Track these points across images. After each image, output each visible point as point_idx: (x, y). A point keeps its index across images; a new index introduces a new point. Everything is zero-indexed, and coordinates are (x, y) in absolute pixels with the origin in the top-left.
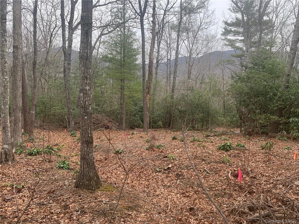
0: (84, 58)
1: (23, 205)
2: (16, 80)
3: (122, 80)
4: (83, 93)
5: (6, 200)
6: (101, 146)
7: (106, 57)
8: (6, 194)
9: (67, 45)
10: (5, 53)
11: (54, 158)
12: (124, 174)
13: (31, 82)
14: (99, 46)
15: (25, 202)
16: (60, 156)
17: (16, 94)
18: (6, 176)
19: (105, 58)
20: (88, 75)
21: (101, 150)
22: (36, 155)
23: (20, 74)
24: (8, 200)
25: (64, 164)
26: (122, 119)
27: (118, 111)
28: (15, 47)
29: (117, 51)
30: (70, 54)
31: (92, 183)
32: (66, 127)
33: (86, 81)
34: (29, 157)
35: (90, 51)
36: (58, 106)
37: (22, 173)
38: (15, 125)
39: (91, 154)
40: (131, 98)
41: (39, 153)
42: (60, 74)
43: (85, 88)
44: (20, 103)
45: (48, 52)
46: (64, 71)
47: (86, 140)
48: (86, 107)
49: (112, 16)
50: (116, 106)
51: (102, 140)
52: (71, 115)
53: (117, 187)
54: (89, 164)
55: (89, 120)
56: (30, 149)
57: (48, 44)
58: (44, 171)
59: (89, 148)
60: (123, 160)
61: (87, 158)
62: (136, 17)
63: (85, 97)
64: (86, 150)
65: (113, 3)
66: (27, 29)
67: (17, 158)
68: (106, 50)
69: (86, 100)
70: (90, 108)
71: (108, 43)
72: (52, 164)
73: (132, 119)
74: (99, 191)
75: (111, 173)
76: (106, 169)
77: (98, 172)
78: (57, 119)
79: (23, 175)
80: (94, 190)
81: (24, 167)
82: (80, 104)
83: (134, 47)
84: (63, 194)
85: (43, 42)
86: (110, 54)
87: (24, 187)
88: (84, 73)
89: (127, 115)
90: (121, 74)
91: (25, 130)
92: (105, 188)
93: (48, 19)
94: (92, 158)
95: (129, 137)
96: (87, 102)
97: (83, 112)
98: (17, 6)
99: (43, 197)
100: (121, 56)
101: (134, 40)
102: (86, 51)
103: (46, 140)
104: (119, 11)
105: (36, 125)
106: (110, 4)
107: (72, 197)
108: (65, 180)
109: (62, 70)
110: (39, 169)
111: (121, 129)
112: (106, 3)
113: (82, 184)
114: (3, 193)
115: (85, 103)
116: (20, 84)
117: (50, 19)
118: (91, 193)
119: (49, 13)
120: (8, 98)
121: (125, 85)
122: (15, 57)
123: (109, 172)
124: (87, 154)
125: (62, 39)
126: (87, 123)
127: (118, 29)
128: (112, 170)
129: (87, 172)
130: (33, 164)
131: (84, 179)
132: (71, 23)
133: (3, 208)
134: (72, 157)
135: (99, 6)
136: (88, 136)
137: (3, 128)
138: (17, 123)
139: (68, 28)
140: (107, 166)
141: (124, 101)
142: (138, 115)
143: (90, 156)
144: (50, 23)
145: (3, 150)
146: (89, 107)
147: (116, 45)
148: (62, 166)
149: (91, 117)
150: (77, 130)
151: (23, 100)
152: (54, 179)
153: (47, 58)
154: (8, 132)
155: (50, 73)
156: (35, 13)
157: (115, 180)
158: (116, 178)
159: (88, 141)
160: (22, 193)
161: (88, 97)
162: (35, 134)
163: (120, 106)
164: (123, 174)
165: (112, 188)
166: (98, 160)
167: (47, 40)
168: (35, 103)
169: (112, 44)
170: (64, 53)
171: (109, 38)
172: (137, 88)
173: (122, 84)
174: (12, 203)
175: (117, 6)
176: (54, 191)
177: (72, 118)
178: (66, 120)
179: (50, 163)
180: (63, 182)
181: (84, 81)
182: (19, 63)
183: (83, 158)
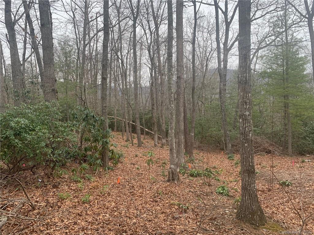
0: (243, 83)
1: (189, 226)
2: (179, 106)
3: (286, 97)
4: (243, 119)
5: (175, 218)
6: (263, 173)
7: (265, 72)
8: (174, 212)
9: (222, 66)
10: (171, 85)
11: (213, 182)
12: (294, 213)
13: (190, 105)
14: (256, 61)
15: (190, 223)
16: (218, 180)
17: (179, 119)
18: (173, 194)
19: (263, 74)
20: (247, 99)
21: (263, 179)
22: (196, 177)
23: (182, 100)
24: (176, 218)
25: (223, 190)
26: (286, 142)
27: (281, 133)
28: (179, 78)
29: (278, 64)
30: (225, 75)
31: (255, 217)
32: (223, 149)
33: (245, 106)
34: (191, 178)
35: (249, 75)
36: (215, 128)
37: (186, 193)
38: (179, 146)
39: (253, 185)
40: (298, 117)
41: (199, 175)
42: (216, 96)
43: (244, 114)
44: (182, 128)
45: (204, 76)
46: (220, 93)
47: (247, 169)
48: (246, 133)
49: (270, 27)
50: (278, 127)
51: (263, 167)
52: (228, 137)
53: (286, 227)
54: (251, 196)
55: (250, 148)
56: (191, 170)
57: (205, 68)
58: (205, 195)
59: (250, 178)
60: (291, 195)
61: (249, 189)
62: (302, 20)
63: (245, 123)
64: (247, 179)
65: (271, 12)
66: (187, 58)
67: (181, 177)
68: (265, 65)
69: (246, 126)
70: (250, 135)
71: (266, 58)
72: (212, 188)
73: (300, 143)
74: (264, 228)
75: (277, 208)
76: (270, 201)
77: (261, 204)
78: (213, 141)
79: (187, 196)
80: (258, 227)
81: (188, 188)
82: (240, 130)
83: (300, 56)
84: (225, 223)
85: (200, 67)
86: (269, 69)
87: (189, 209)
88: (243, 98)
89: (293, 138)
90: (284, 90)
91: (186, 151)
92: (270, 226)
93: (204, 45)
94: (255, 190)
95: (298, 166)
96: (246, 129)
97: (243, 139)
98: (180, 42)
99: (206, 222)
100: (283, 69)
101: (300, 47)
102: (245, 75)
103: (205, 161)
104: (279, 19)
105: (195, 146)
106: (267, 14)
107: (234, 229)
108: (226, 208)
109: (218, 91)
110: (200, 192)
111: (287, 155)
112: (263, 14)
113: (244, 217)
114: (172, 210)
115: (245, 129)
116: (182, 109)
117: (206, 44)
118: (255, 229)
119: (205, 39)
120: (174, 124)
121: (290, 102)
122: (178, 87)
123: (274, 207)
124: (248, 185)
125: (217, 61)
126: (248, 150)
127: (278, 39)
128: (278, 205)
129: (249, 204)
130: (195, 186)
131: (246, 211)
132: (225, 44)
133: (172, 225)
134: (231, 182)
135: (255, 19)
136: (249, 165)
137: (170, 150)
138: (180, 145)
139: (223, 49)
140: (271, 199)
141: (288, 121)
142: (309, 138)
143: (252, 187)
144: (206, 48)
145: (170, 170)
146: (249, 133)
147: (277, 58)
148: (222, 191)
149: (251, 144)
150: (234, 153)
151: (184, 123)
152: (214, 205)
153: (203, 82)
154: (174, 153)
155: (206, 96)
156: (193, 43)
157: (282, 217)
158: (284, 216)
159: (249, 171)
160: (187, 214)
161: (248, 122)
162: (194, 155)
163: (283, 127)
164: (293, 211)
165: (280, 228)
166: (260, 190)
167: (204, 64)
168: (194, 125)
169: (272, 57)
170: (219, 75)
171: (268, 51)
172: (306, 104)
173: (285, 100)
174: (179, 222)
175: (275, 14)
176: (216, 218)
177: (229, 140)
178: (223, 142)
179: (210, 187)
180: (223, 210)
181: (244, 107)
182: (181, 91)
183: (244, 188)
